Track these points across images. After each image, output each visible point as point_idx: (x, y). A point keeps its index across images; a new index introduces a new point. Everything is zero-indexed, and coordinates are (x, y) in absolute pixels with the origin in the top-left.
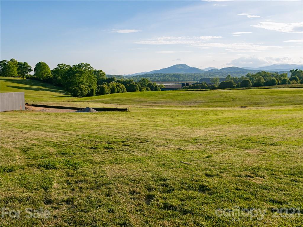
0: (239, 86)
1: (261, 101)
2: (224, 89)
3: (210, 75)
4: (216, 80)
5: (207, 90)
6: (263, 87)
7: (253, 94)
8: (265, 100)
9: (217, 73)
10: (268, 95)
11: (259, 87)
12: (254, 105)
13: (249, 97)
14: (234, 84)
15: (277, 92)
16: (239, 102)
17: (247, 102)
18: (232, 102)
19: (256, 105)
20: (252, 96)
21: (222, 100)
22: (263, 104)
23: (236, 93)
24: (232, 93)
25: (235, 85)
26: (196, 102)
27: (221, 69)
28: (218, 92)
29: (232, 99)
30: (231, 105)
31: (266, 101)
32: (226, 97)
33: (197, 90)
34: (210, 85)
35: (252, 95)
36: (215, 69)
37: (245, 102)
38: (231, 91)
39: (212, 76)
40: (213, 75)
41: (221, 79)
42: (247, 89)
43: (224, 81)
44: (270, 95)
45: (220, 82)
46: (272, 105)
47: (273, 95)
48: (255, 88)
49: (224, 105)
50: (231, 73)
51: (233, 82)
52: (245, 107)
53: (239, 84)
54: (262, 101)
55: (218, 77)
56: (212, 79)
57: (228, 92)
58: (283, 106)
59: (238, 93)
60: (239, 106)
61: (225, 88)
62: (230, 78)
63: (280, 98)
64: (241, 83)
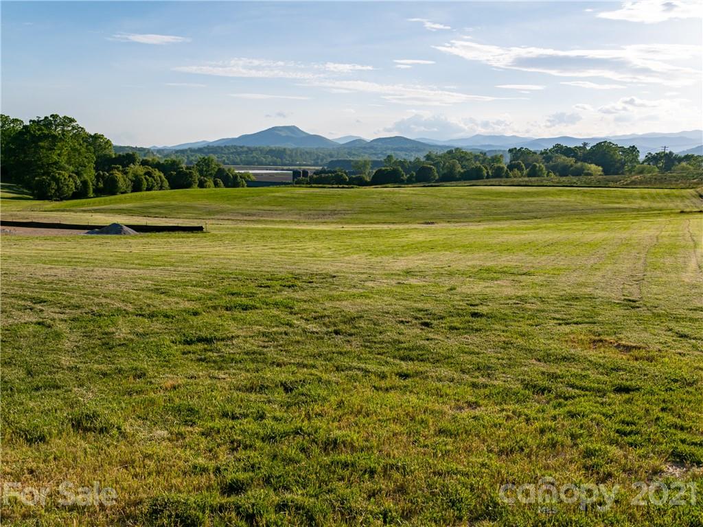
0: (414, 179)
1: (462, 212)
2: (387, 185)
3: (349, 154)
4: (365, 164)
5: (352, 188)
6: (462, 183)
7: (445, 198)
8: (468, 209)
9: (365, 148)
10: (473, 199)
11: (454, 183)
12: (448, 220)
13: (438, 204)
14: (403, 175)
15: (490, 193)
16: (419, 214)
17: (435, 212)
18: (406, 213)
19: (453, 220)
20: (443, 201)
21: (387, 209)
22: (466, 217)
23: (412, 194)
24: (404, 194)
25: (405, 177)
26: (333, 213)
27: (372, 141)
28: (376, 192)
29: (406, 208)
30: (406, 220)
31: (471, 211)
32: (394, 203)
33: (330, 186)
34: (354, 176)
35: (444, 200)
36: (360, 141)
37: (432, 213)
38: (402, 190)
39: (354, 155)
40: (356, 153)
41: (375, 163)
42: (432, 186)
43: (383, 168)
44: (476, 199)
45: (372, 168)
46: (481, 219)
47: (483, 200)
48: (448, 184)
49: (392, 219)
50: (394, 150)
51: (400, 169)
52: (433, 223)
53: (413, 174)
54: (464, 211)
55: (366, 157)
56: (357, 162)
57: (395, 193)
58: (502, 222)
59: (415, 194)
60: (422, 222)
61: (388, 183)
62: (393, 161)
63: (495, 206)
64: (416, 174)
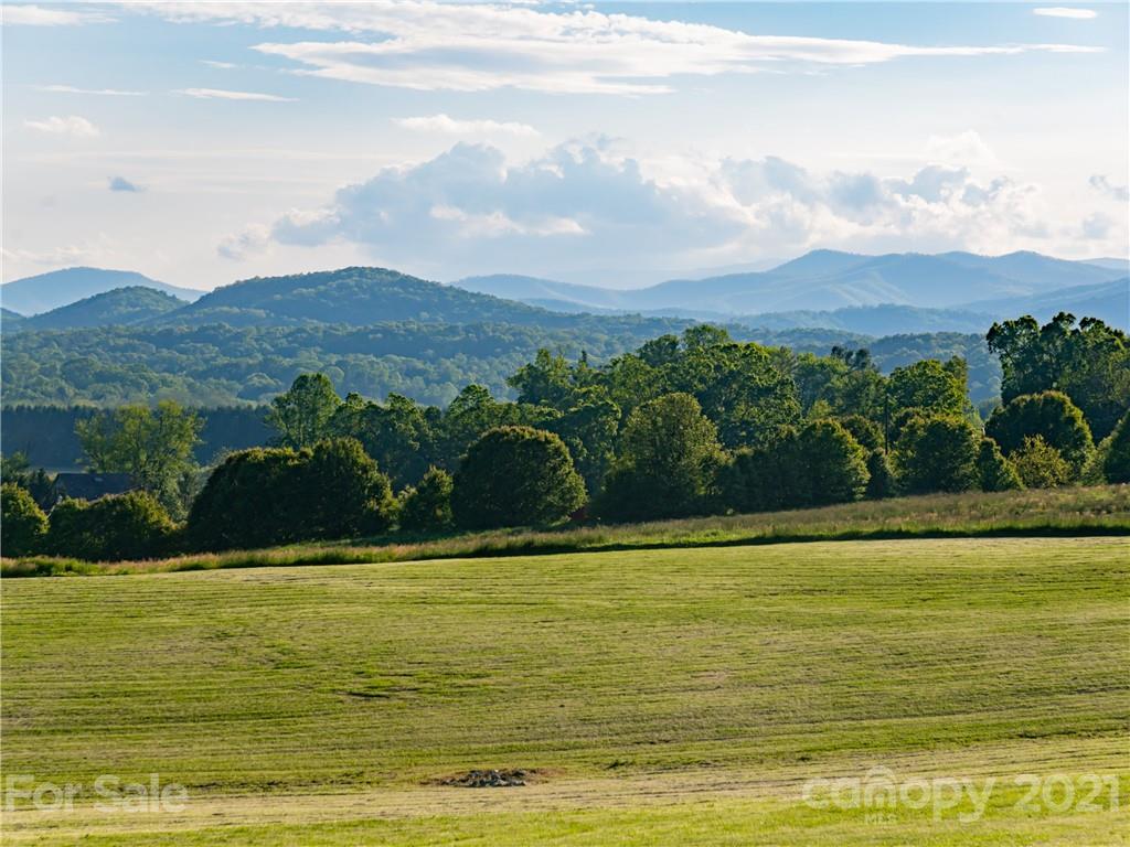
1: (698, 701)
2: (259, 554)
3: (75, 373)
4: (159, 432)
6: (713, 528)
7: (603, 616)
8: (737, 684)
9: (166, 339)
10: (765, 621)
11: (672, 529)
12: (617, 754)
13: (554, 658)
14: (377, 490)
15: (868, 583)
16: (437, 720)
17: (532, 709)
18: (356, 718)
19: (644, 753)
20: (586, 639)
21: (236, 701)
22: (722, 735)
23: (403, 600)
24: (351, 600)
25: (393, 502)
27: (206, 300)
28: (181, 596)
29: (359, 685)
30: (350, 761)
31: (754, 696)
32: (283, 661)
34: (81, 504)
35: (592, 628)
36: (133, 296)
37: (511, 717)
38: (340, 579)
39: (102, 377)
40: (117, 368)
41: (218, 423)
42: (529, 549)
43: (260, 453)
44: (787, 621)
45: (201, 455)
46: (815, 740)
47: (830, 622)
48: (625, 535)
49: (260, 762)
50: (332, 344)
51: (364, 458)
52: (515, 778)
53: (434, 484)
54: (712, 698)
55: (178, 394)
56: (111, 421)
57: (305, 595)
59: (424, 601)
61: (266, 545)
62: (326, 413)
63: (901, 658)
64: (456, 481)
